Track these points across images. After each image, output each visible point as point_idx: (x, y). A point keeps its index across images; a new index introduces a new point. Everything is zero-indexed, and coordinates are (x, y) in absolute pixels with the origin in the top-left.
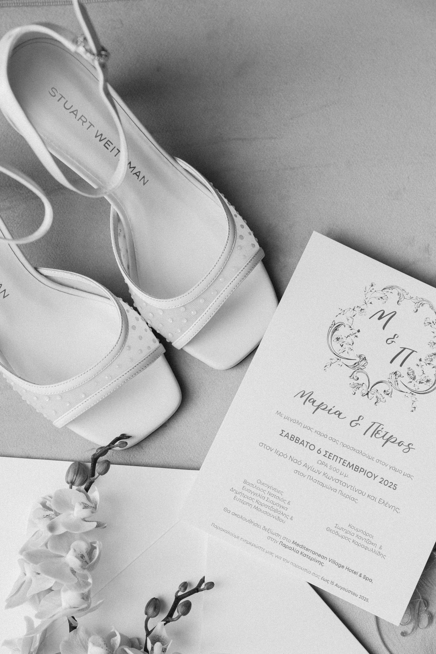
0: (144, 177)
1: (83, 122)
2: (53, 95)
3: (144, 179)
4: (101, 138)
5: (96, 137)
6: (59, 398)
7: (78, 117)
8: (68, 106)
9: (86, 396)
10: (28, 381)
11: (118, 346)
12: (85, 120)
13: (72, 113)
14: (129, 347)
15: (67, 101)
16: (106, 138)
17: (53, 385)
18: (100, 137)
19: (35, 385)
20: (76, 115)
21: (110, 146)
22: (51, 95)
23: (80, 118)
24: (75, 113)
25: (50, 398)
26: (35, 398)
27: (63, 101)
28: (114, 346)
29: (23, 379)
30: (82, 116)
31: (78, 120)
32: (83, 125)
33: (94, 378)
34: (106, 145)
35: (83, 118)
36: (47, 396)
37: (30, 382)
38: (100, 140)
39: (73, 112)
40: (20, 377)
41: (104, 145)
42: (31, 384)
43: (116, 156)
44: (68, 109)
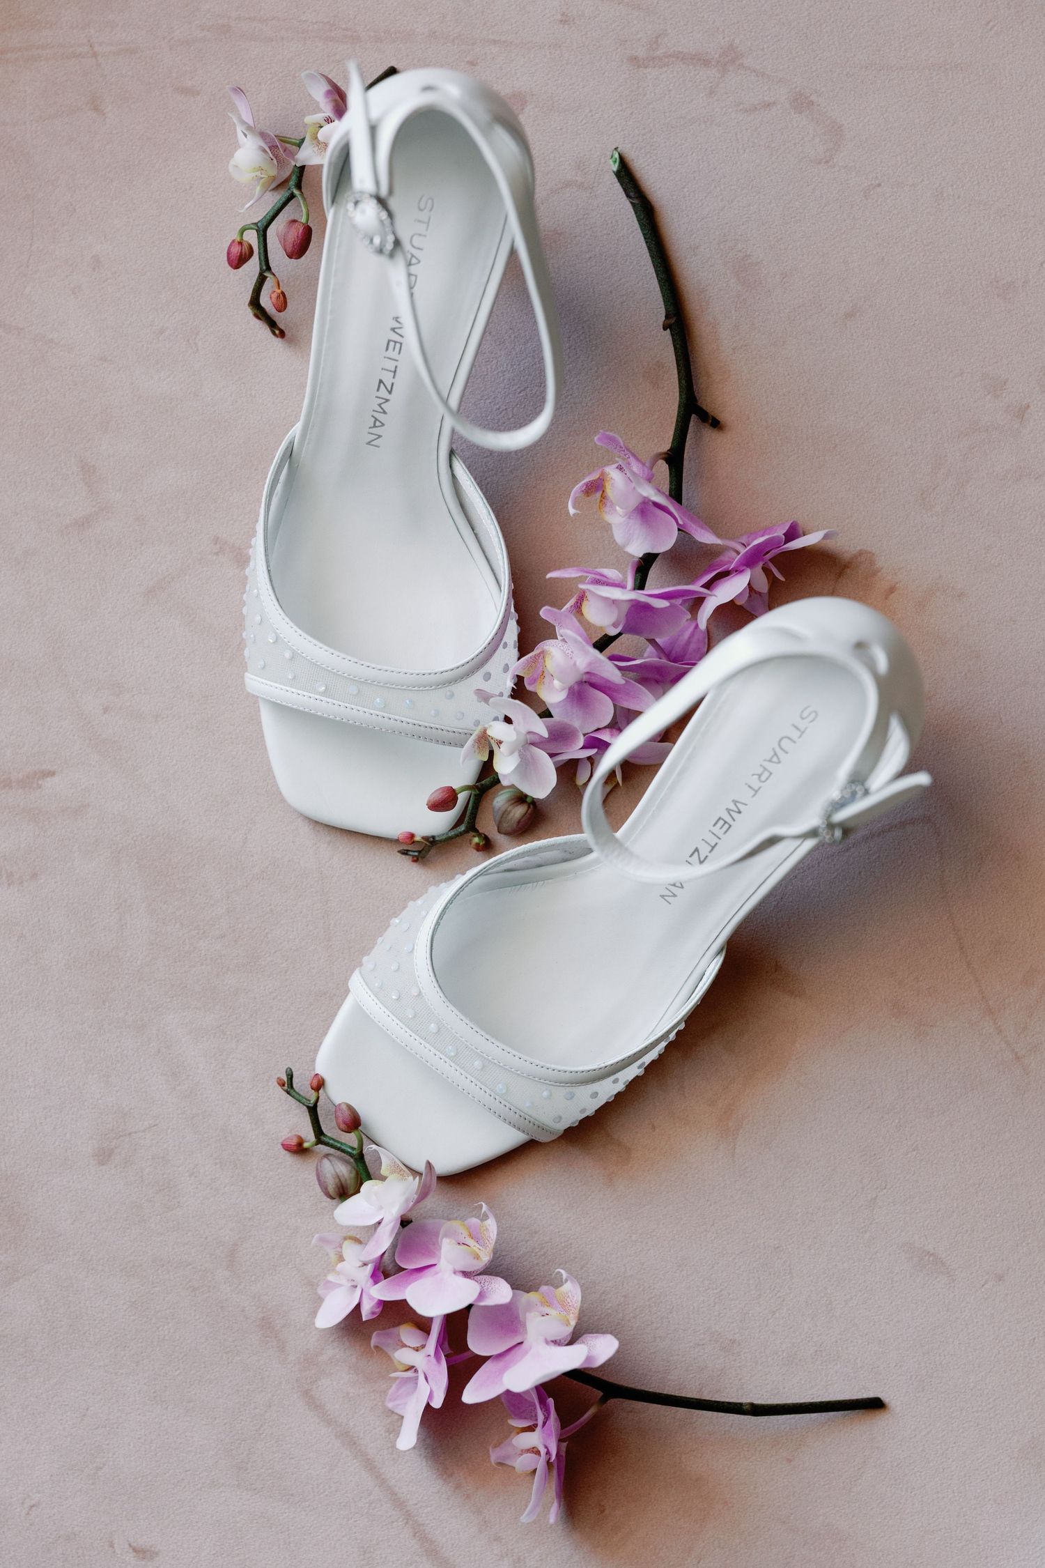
0: (675, 895)
1: (760, 776)
2: (805, 714)
3: (671, 896)
4: (733, 811)
5: (735, 802)
6: (288, 655)
7: (767, 764)
8: (785, 743)
9: (324, 694)
10: (273, 588)
11: (438, 678)
12: (763, 778)
13: (772, 753)
14: (452, 695)
15: (795, 742)
16: (734, 820)
17: (300, 632)
18: (736, 809)
19: (276, 603)
20: (770, 761)
21: (721, 828)
22: (802, 712)
23: (765, 769)
24: (775, 759)
25: (276, 641)
26: (258, 618)
27: (794, 734)
28: (434, 671)
29: (270, 576)
30: (771, 774)
31: (761, 765)
32: (753, 775)
33: (361, 682)
34: (721, 822)
35: (766, 774)
36: (276, 633)
37: (274, 592)
38: (728, 810)
39: (775, 754)
40: (269, 571)
41: (720, 818)
42: (273, 597)
43: (703, 842)
44: (779, 745)
